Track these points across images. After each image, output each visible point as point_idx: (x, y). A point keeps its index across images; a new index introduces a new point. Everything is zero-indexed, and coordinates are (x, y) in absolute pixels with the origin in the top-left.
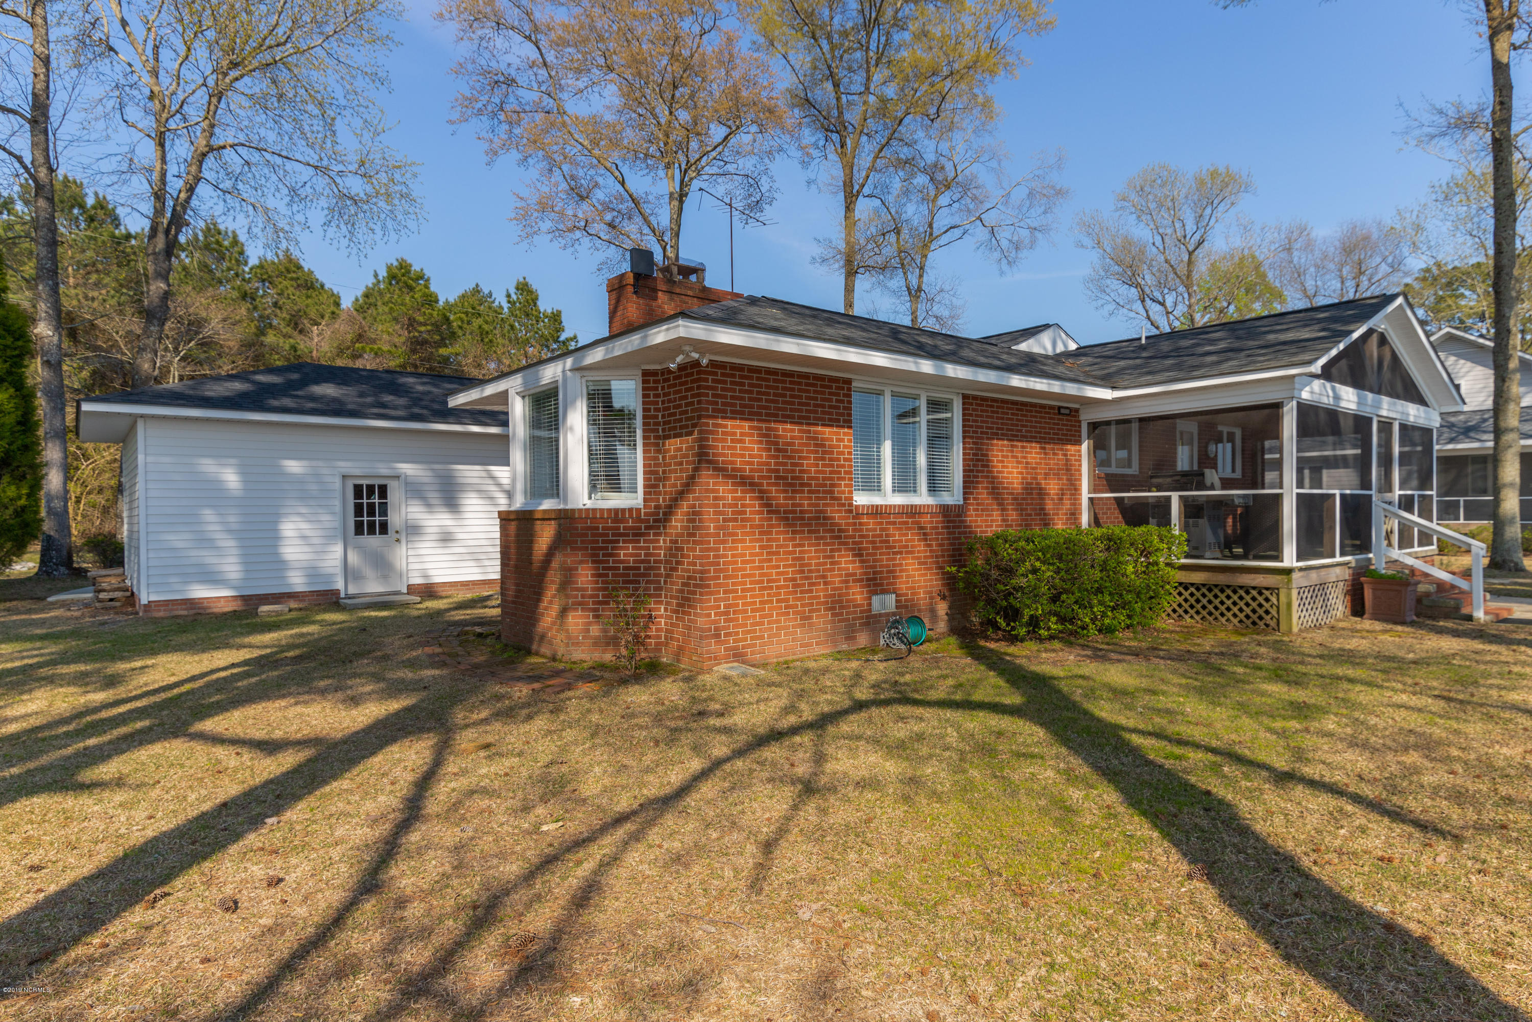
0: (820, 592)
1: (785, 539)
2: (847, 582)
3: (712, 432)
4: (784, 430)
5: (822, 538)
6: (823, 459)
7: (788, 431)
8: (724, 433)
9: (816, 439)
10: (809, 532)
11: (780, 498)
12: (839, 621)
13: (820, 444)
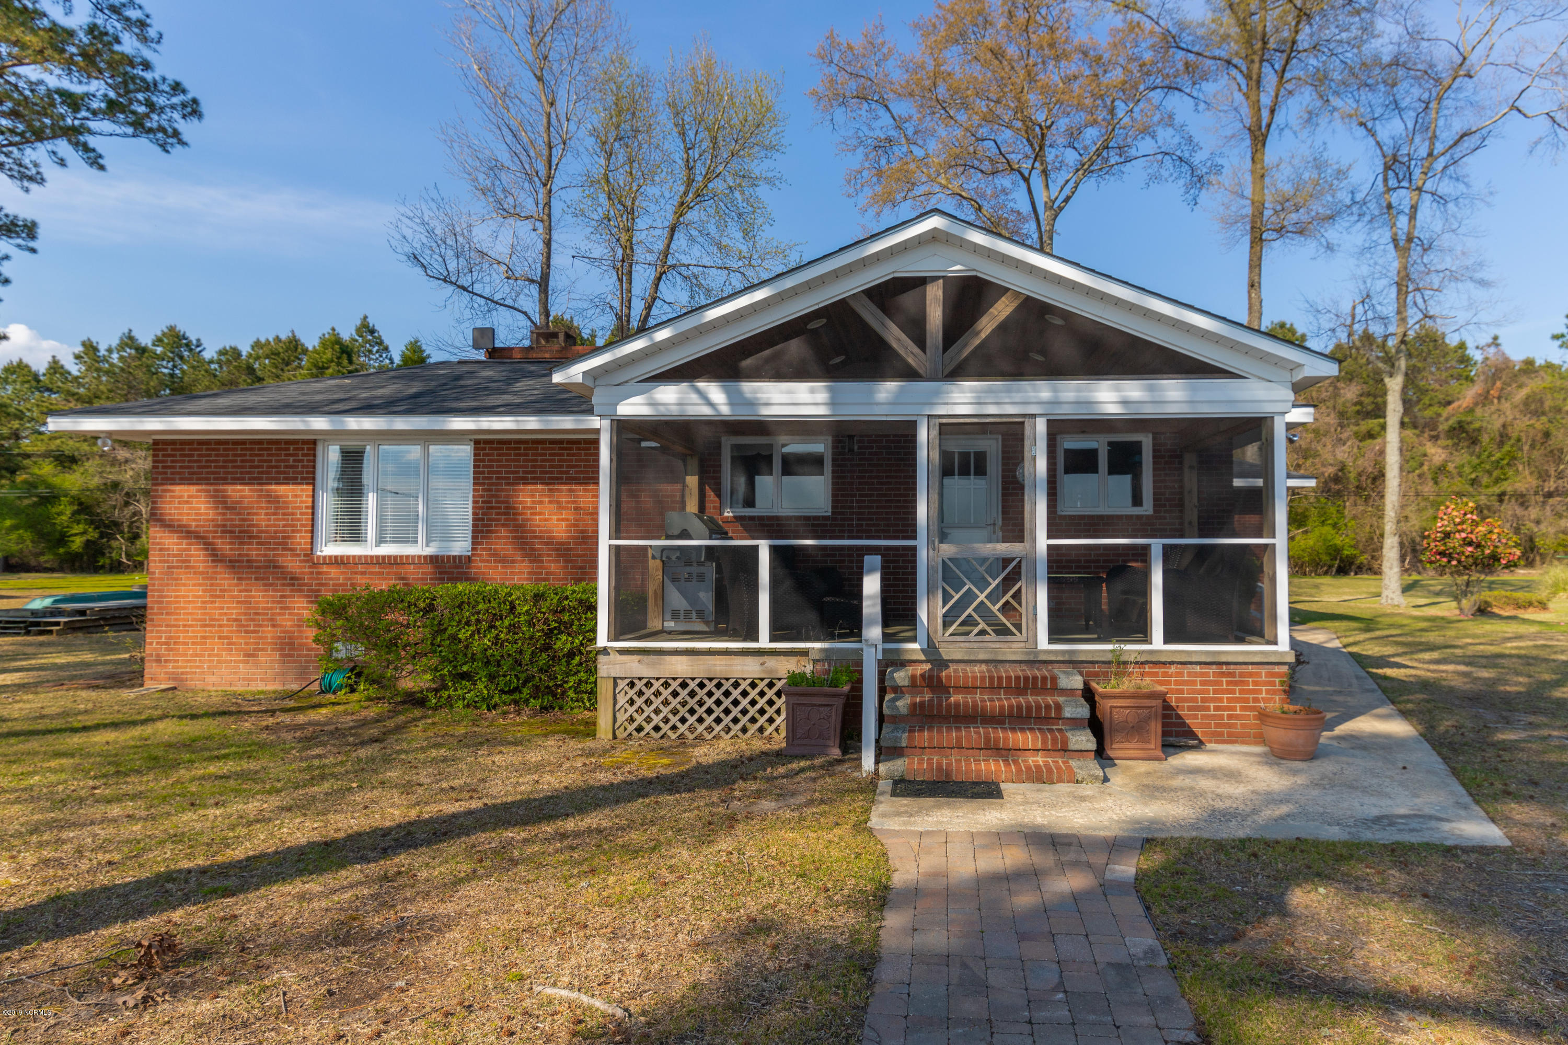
0: (269, 632)
1: (229, 585)
2: (299, 626)
3: (161, 497)
4: (234, 491)
5: (271, 585)
6: (275, 514)
7: (240, 492)
8: (171, 497)
9: (270, 496)
10: (256, 579)
11: (225, 546)
12: (289, 662)
13: (275, 502)
